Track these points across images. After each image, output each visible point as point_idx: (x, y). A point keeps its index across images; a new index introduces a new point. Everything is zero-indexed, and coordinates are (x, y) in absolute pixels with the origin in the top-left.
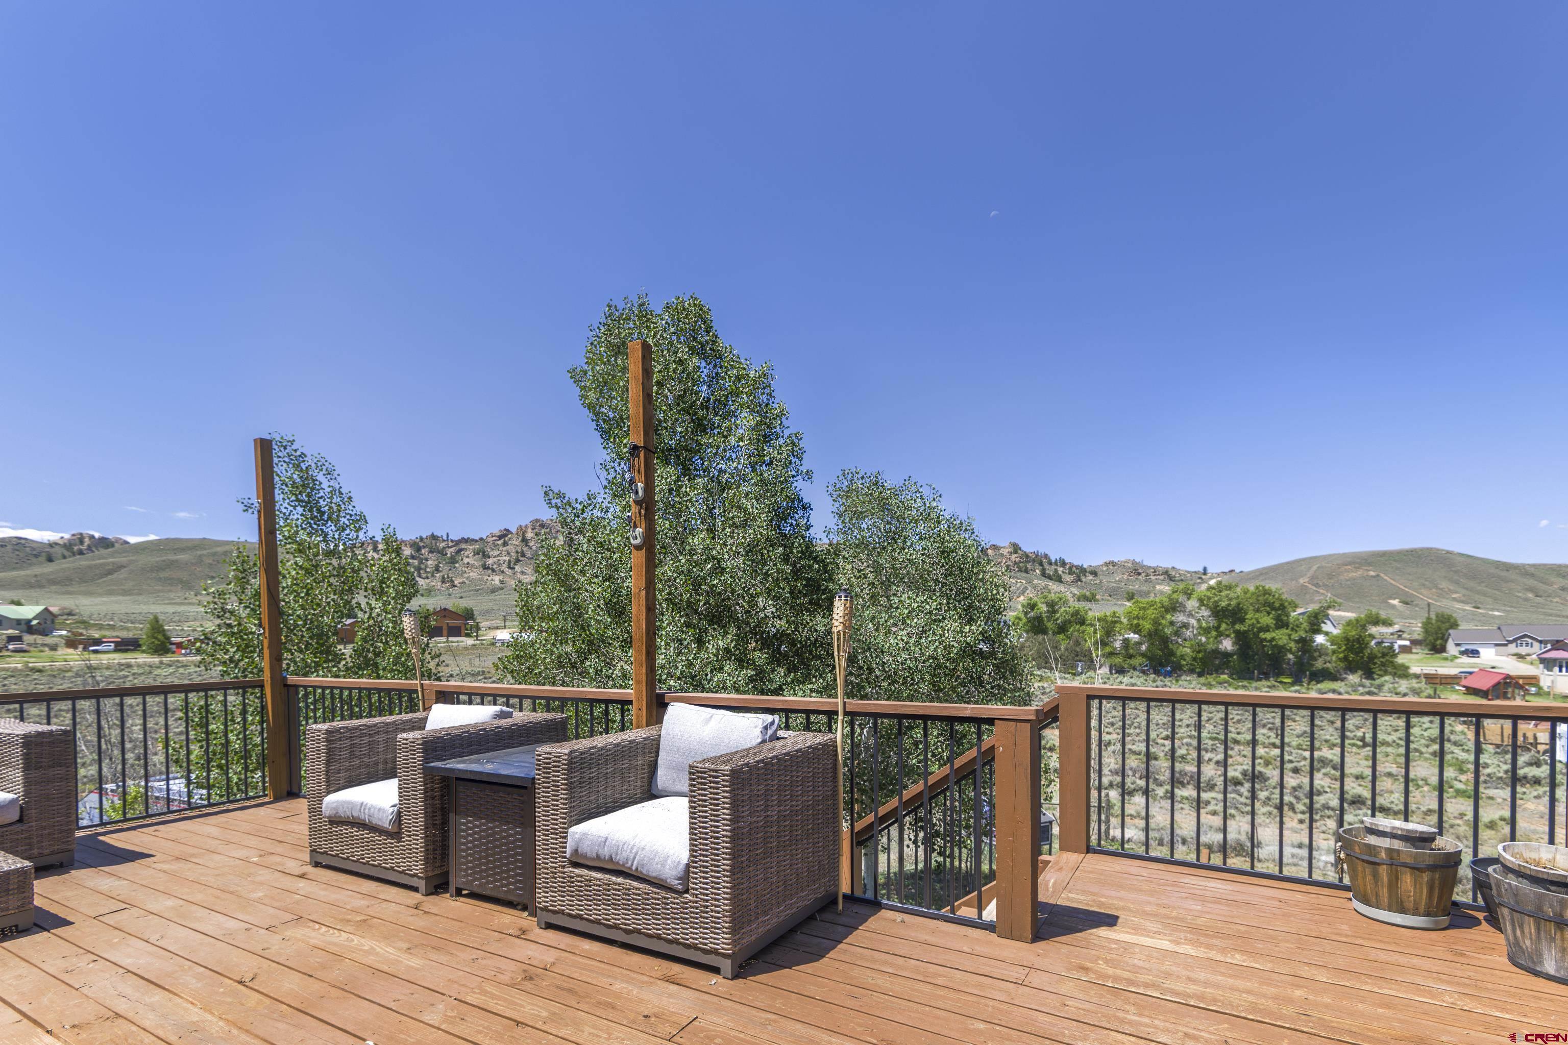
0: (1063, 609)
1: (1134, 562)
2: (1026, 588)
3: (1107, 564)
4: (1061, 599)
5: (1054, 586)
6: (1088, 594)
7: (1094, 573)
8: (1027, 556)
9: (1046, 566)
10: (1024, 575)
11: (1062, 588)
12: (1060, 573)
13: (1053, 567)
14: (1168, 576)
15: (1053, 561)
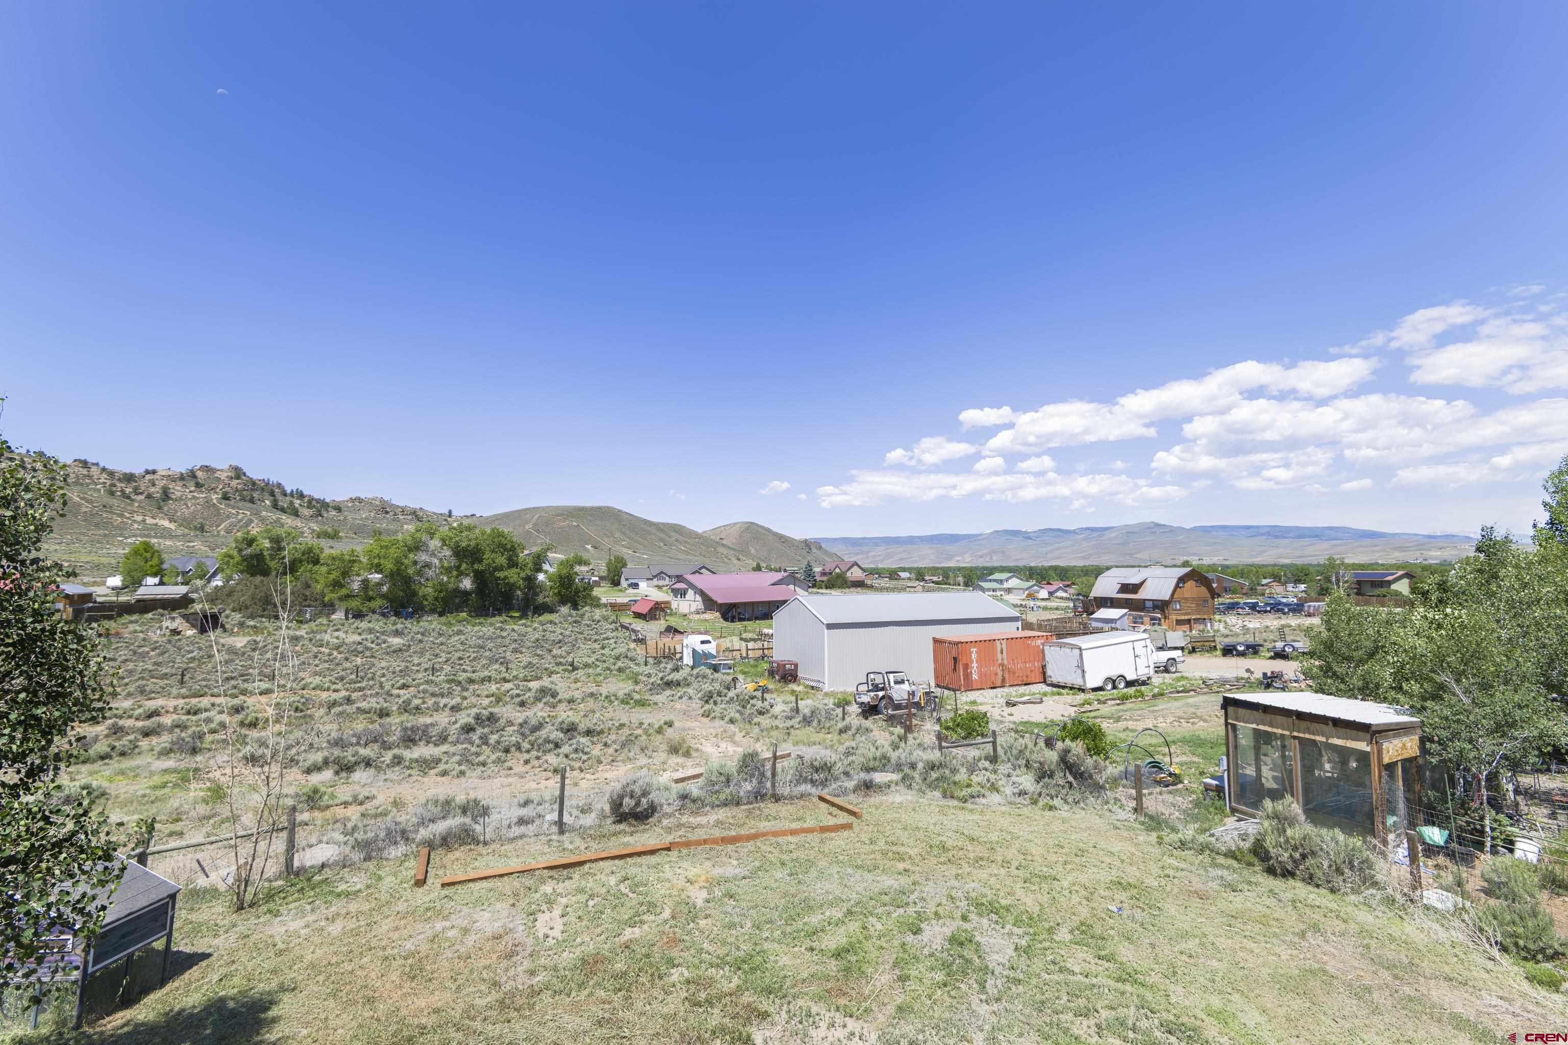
0: (292, 545)
1: (382, 500)
2: (251, 521)
3: (352, 500)
4: (289, 534)
5: (288, 521)
6: (329, 530)
8: (254, 484)
9: (279, 497)
10: (249, 505)
11: (298, 523)
13: (288, 498)
15: (289, 492)
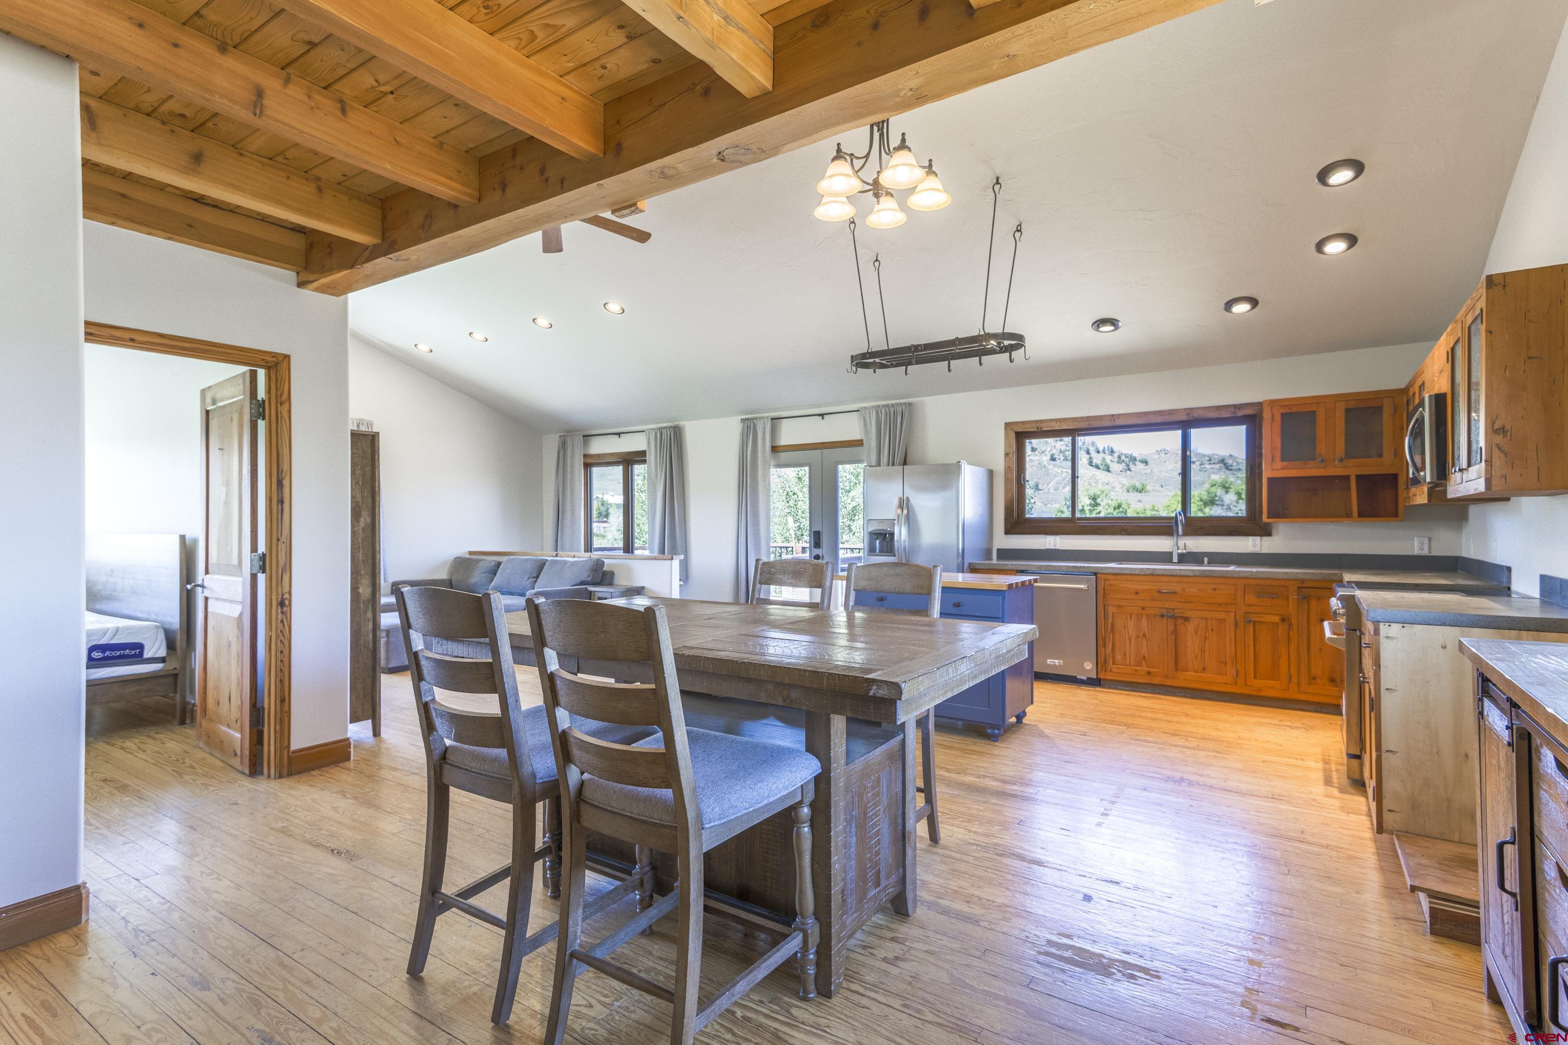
7: (1145, 462)
12: (1108, 461)
14: (1225, 464)
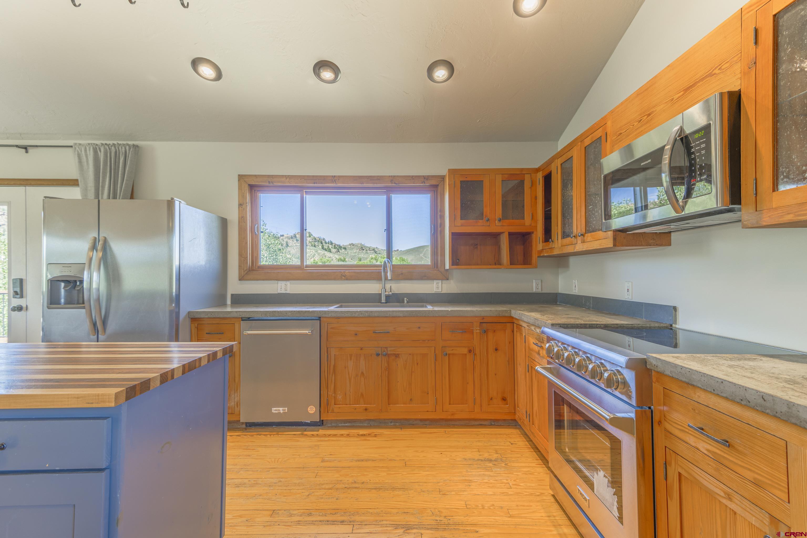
1: (361, 244)
2: (315, 255)
3: (350, 245)
4: (328, 260)
5: (327, 254)
6: (342, 258)
7: (345, 249)
8: (315, 239)
9: (324, 244)
10: (314, 248)
11: (331, 255)
12: (330, 248)
13: (327, 245)
14: (375, 251)
15: (327, 242)
